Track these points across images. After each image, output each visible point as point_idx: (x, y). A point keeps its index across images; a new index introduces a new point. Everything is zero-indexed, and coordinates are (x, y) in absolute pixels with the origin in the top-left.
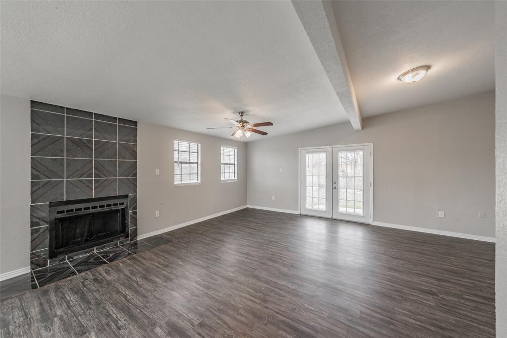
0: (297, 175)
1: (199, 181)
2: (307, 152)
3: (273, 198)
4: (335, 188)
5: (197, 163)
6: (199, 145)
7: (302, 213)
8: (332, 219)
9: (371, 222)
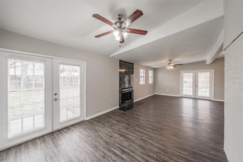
0: (179, 82)
1: (144, 83)
2: (184, 73)
3: (168, 90)
4: (197, 86)
5: (143, 77)
6: (144, 70)
7: (181, 96)
8: (195, 98)
9: (213, 99)
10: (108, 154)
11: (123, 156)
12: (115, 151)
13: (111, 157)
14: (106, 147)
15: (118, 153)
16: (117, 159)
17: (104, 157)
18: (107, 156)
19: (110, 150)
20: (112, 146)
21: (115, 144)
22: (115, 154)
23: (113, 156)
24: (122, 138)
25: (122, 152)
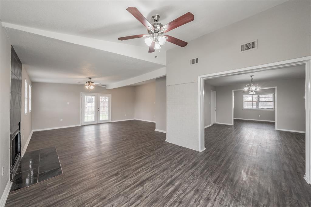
2: (86, 95)
3: (62, 120)
4: (98, 111)
7: (82, 125)
8: (97, 124)
9: (111, 122)
10: (175, 199)
11: (176, 184)
12: (169, 191)
13: (179, 194)
14: (163, 202)
15: (172, 188)
16: (181, 189)
17: (180, 202)
18: (179, 199)
19: (167, 196)
20: (162, 195)
21: (158, 192)
22: (174, 191)
23: (179, 193)
24: (148, 183)
25: (171, 185)
